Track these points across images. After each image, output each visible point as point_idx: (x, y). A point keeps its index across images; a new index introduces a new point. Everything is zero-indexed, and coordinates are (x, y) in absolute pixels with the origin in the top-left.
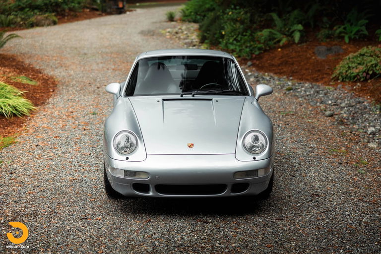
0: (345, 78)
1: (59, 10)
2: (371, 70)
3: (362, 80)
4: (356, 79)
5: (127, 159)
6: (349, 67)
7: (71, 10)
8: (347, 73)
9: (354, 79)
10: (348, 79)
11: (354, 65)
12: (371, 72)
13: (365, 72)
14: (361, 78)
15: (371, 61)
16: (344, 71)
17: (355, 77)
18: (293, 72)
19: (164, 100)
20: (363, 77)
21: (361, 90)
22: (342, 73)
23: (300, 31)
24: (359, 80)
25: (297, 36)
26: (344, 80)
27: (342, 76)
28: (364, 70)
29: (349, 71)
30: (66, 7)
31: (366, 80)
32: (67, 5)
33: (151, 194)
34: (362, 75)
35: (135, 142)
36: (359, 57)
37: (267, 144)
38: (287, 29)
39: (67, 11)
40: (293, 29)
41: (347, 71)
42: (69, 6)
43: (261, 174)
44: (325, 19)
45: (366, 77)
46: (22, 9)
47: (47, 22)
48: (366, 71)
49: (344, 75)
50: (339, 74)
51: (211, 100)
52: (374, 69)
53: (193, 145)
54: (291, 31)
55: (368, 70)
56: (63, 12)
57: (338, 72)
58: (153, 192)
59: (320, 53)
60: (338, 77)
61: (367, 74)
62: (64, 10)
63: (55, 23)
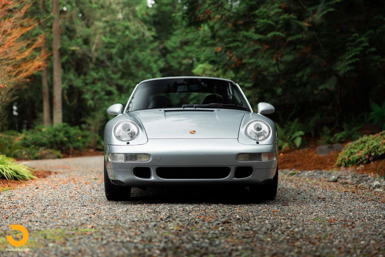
0: (348, 163)
1: (64, 148)
2: (373, 152)
3: (365, 162)
4: (359, 162)
5: (128, 143)
6: (352, 153)
7: (75, 149)
8: (350, 158)
9: (356, 163)
10: (350, 164)
11: (355, 151)
12: (373, 154)
13: (367, 154)
14: (363, 161)
15: (372, 144)
16: (346, 157)
17: (357, 160)
18: (296, 166)
19: (165, 111)
20: (366, 160)
21: (365, 170)
22: (344, 159)
23: (301, 136)
24: (362, 163)
25: (298, 142)
26: (347, 165)
27: (344, 162)
28: (366, 152)
29: (352, 156)
30: (71, 146)
31: (369, 162)
32: (71, 143)
33: (152, 178)
34: (364, 157)
35: (136, 131)
36: (361, 144)
37: (270, 132)
38: (288, 137)
39: (72, 149)
40: (294, 136)
41: (349, 157)
42: (74, 145)
43: (265, 159)
44: (325, 129)
45: (369, 159)
46: (28, 146)
47: (52, 156)
48: (369, 153)
49: (347, 160)
50: (342, 160)
51: (213, 111)
52: (377, 151)
53: (195, 131)
54: (292, 138)
55: (370, 152)
56: (68, 151)
57: (340, 159)
58: (154, 176)
59: (322, 151)
60: (341, 163)
61: (370, 156)
62: (69, 149)
63: (59, 157)
